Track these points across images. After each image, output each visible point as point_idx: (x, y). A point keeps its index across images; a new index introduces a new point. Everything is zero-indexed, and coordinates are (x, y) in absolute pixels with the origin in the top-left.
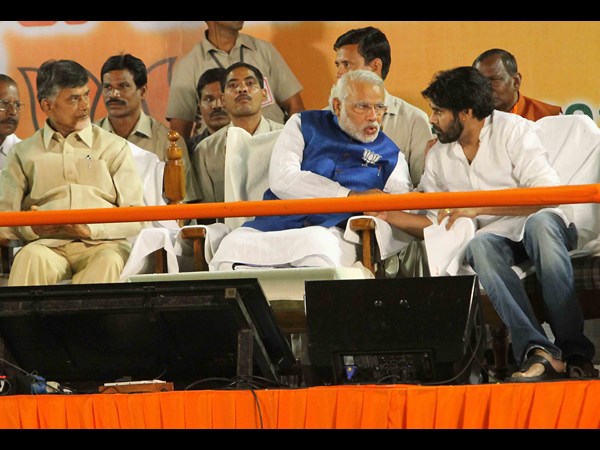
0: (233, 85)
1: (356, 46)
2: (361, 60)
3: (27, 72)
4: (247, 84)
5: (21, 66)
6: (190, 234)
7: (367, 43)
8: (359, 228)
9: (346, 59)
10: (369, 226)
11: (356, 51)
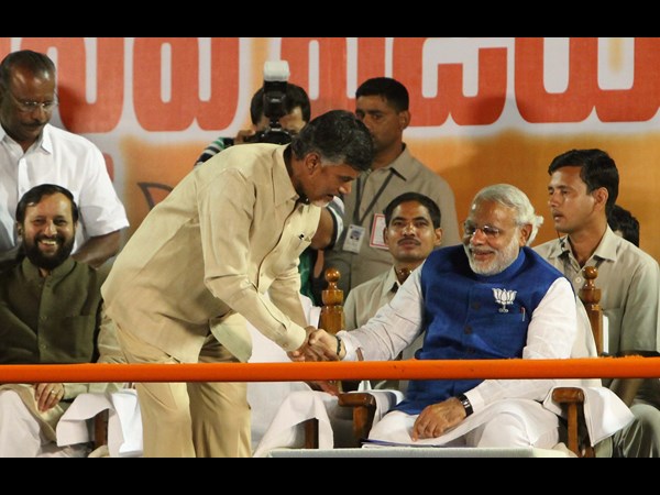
0: (399, 224)
1: (579, 168)
2: (584, 187)
3: (150, 189)
4: (416, 225)
5: (142, 180)
6: (350, 401)
7: (591, 166)
8: (564, 400)
9: (563, 184)
10: (576, 398)
11: (578, 175)
